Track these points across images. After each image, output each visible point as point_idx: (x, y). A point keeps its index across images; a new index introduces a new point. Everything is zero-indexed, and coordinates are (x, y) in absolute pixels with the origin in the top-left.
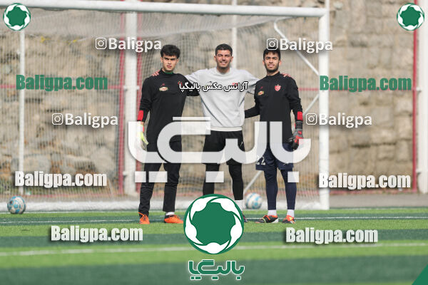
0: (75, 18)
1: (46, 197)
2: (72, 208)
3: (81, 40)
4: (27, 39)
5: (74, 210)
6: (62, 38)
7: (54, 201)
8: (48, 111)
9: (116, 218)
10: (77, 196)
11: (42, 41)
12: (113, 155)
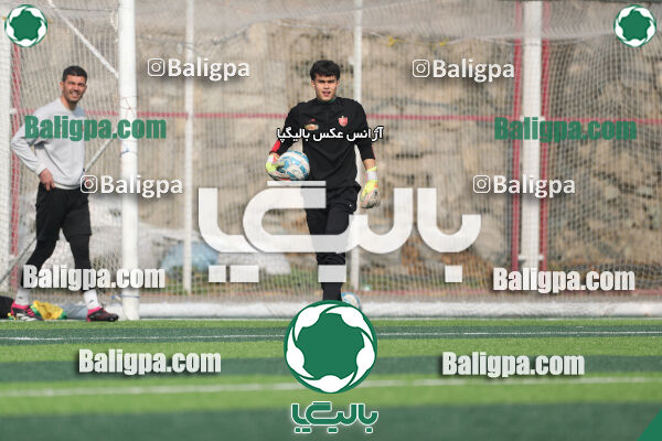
0: (443, 7)
1: (394, 294)
2: (437, 312)
3: (453, 42)
4: (366, 40)
5: (440, 316)
6: (421, 39)
7: (408, 301)
8: (398, 156)
9: (506, 329)
10: (444, 293)
11: (390, 43)
12: (502, 227)
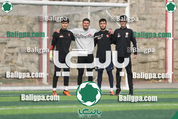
0: (21, 8)
1: (9, 85)
2: (20, 89)
3: (24, 17)
6: (15, 16)
7: (12, 86)
8: (9, 48)
10: (22, 84)
11: (7, 18)
12: (37, 66)
